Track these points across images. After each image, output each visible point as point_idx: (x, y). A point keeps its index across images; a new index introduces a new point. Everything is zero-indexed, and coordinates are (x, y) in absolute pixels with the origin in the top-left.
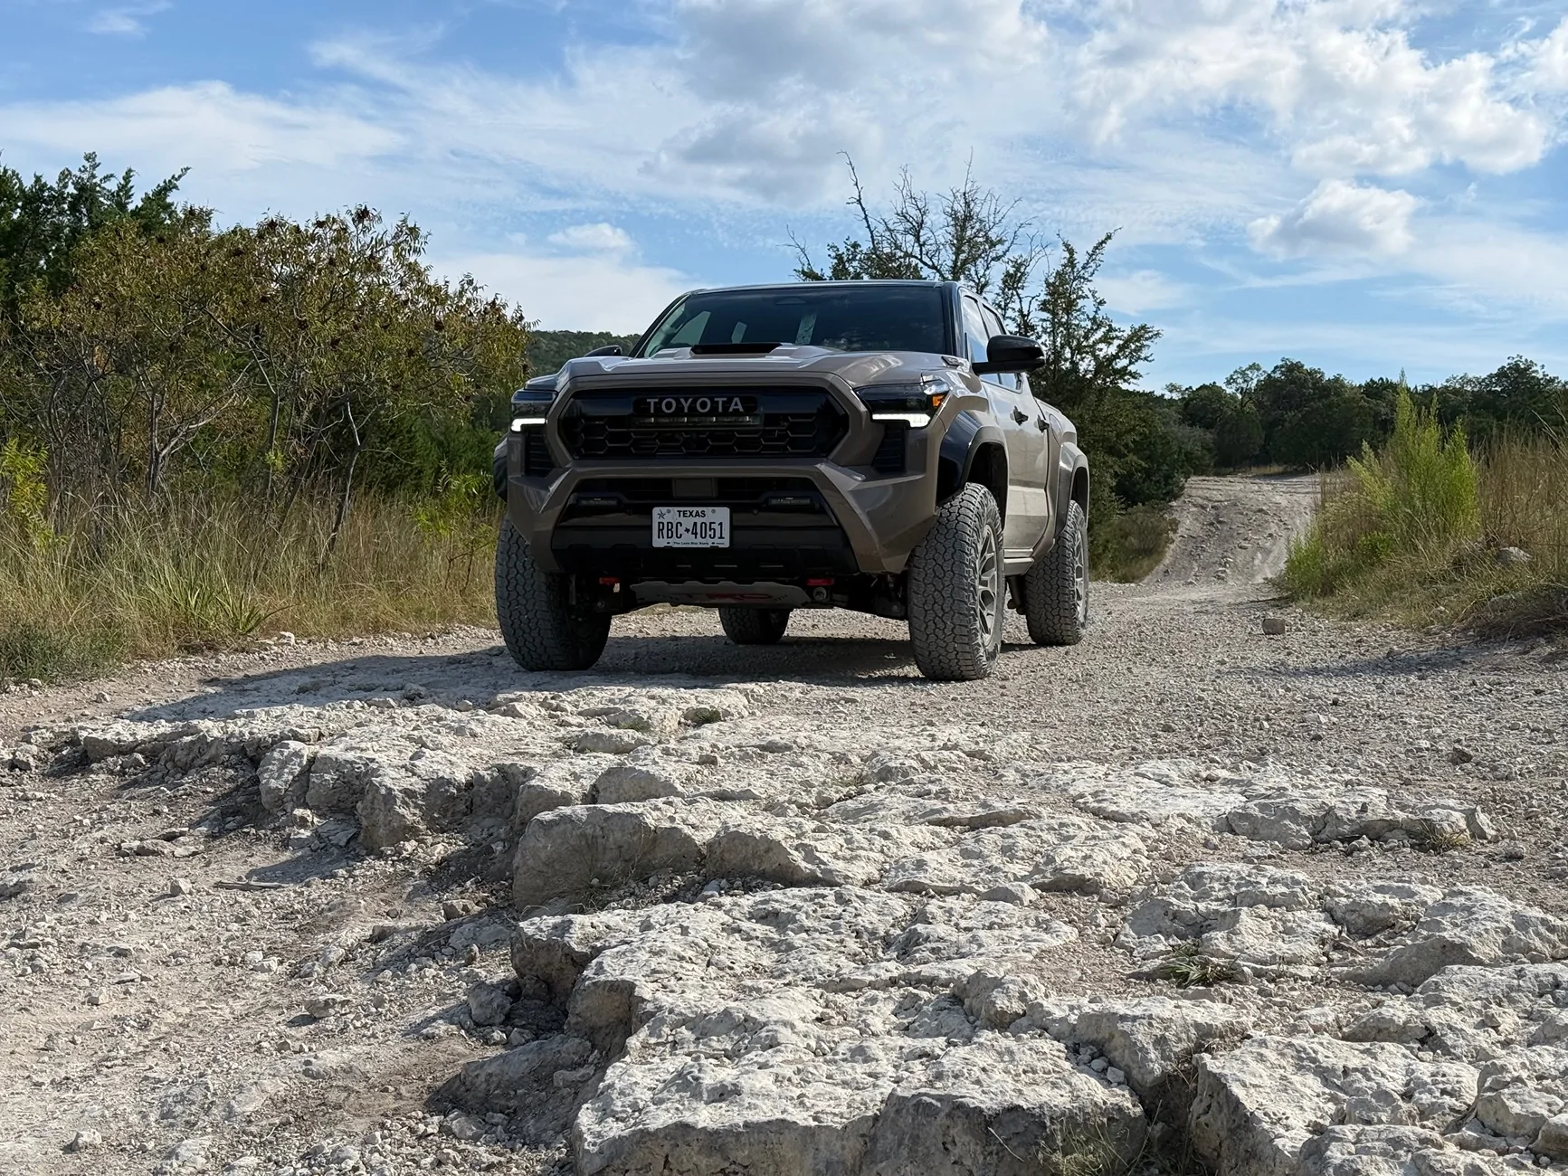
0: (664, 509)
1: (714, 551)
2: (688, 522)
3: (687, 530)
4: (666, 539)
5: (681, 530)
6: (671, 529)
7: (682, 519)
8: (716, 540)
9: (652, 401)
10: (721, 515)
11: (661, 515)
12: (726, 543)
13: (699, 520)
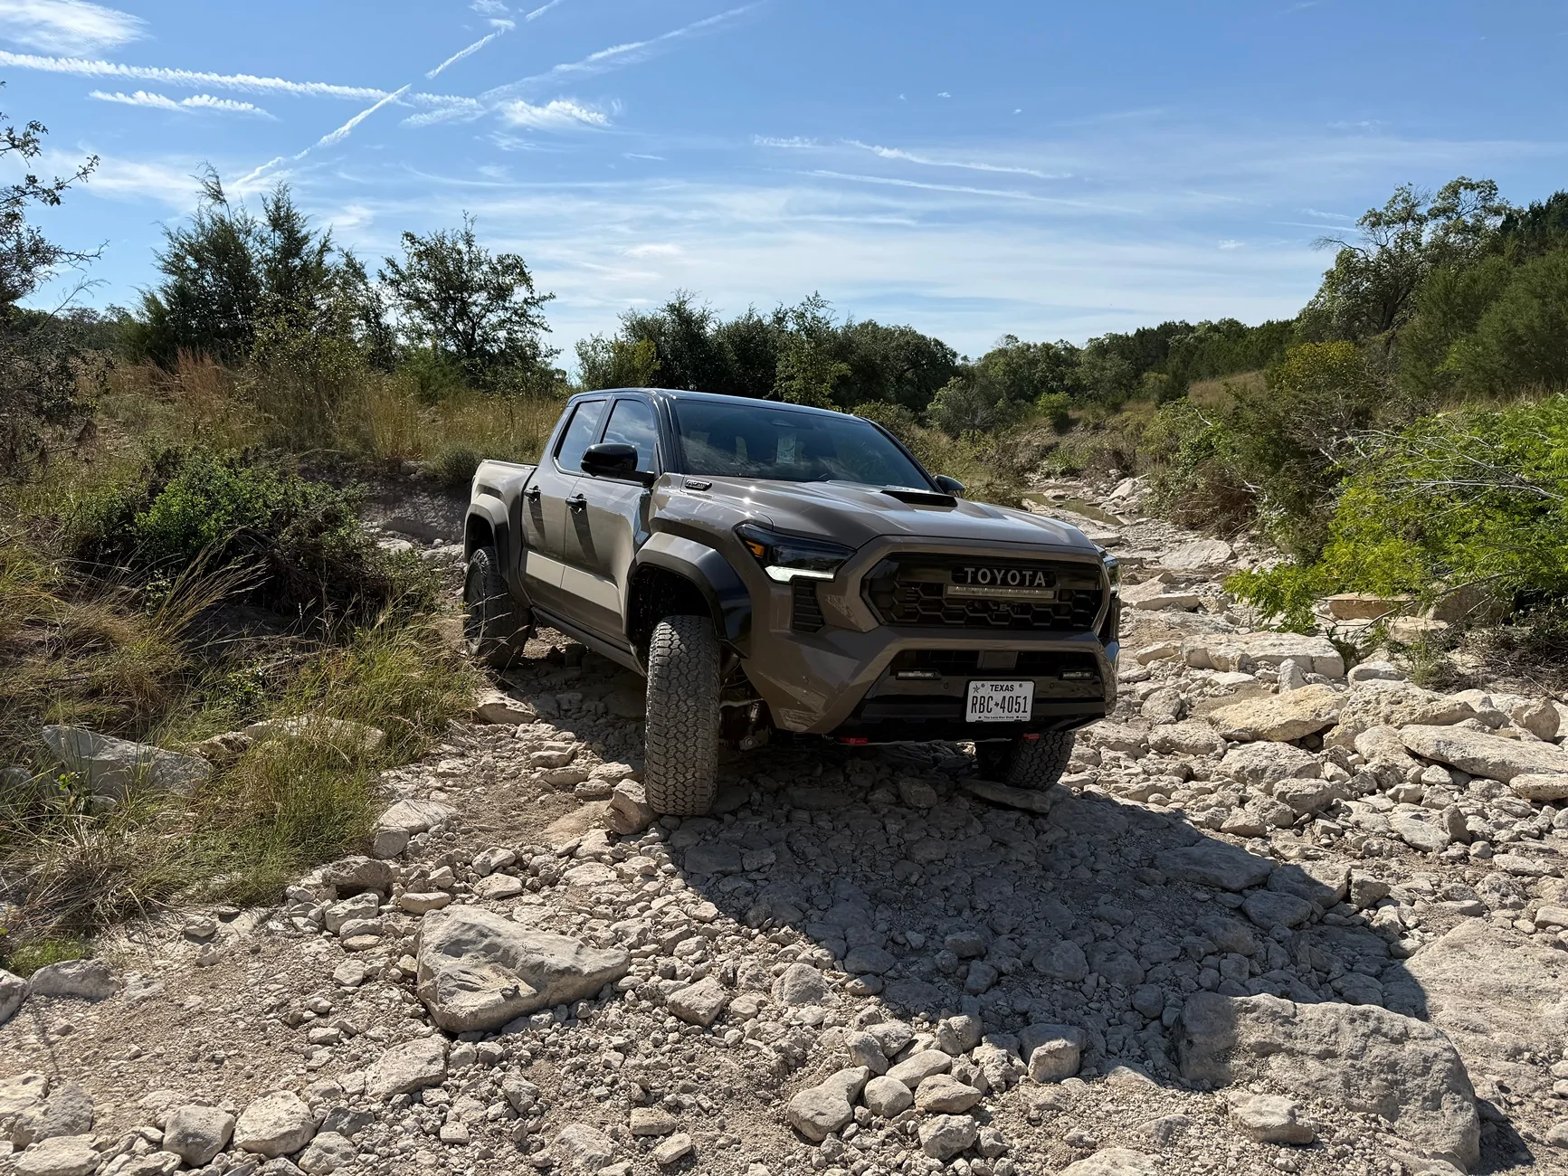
0: (979, 684)
1: (1018, 725)
2: (998, 696)
3: (997, 704)
4: (978, 714)
5: (992, 704)
6: (983, 704)
7: (993, 694)
8: (1020, 714)
9: (970, 570)
10: (1025, 689)
11: (976, 689)
12: (1027, 717)
13: (1008, 694)
